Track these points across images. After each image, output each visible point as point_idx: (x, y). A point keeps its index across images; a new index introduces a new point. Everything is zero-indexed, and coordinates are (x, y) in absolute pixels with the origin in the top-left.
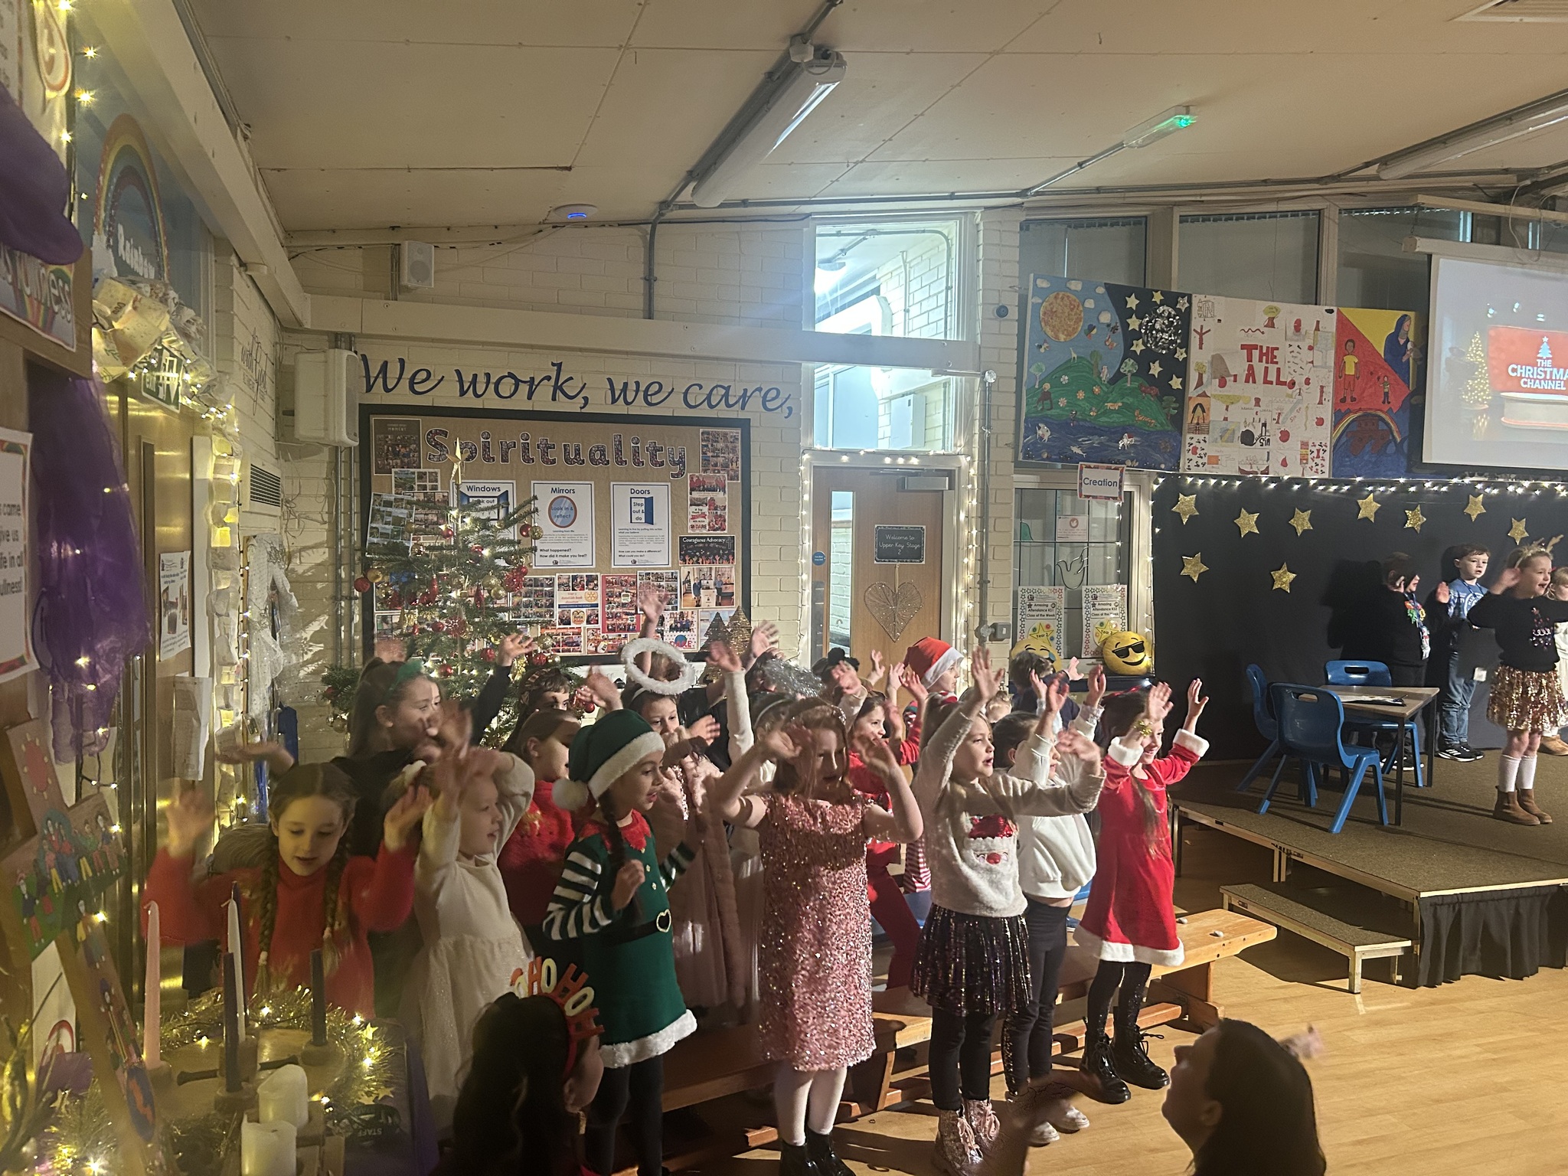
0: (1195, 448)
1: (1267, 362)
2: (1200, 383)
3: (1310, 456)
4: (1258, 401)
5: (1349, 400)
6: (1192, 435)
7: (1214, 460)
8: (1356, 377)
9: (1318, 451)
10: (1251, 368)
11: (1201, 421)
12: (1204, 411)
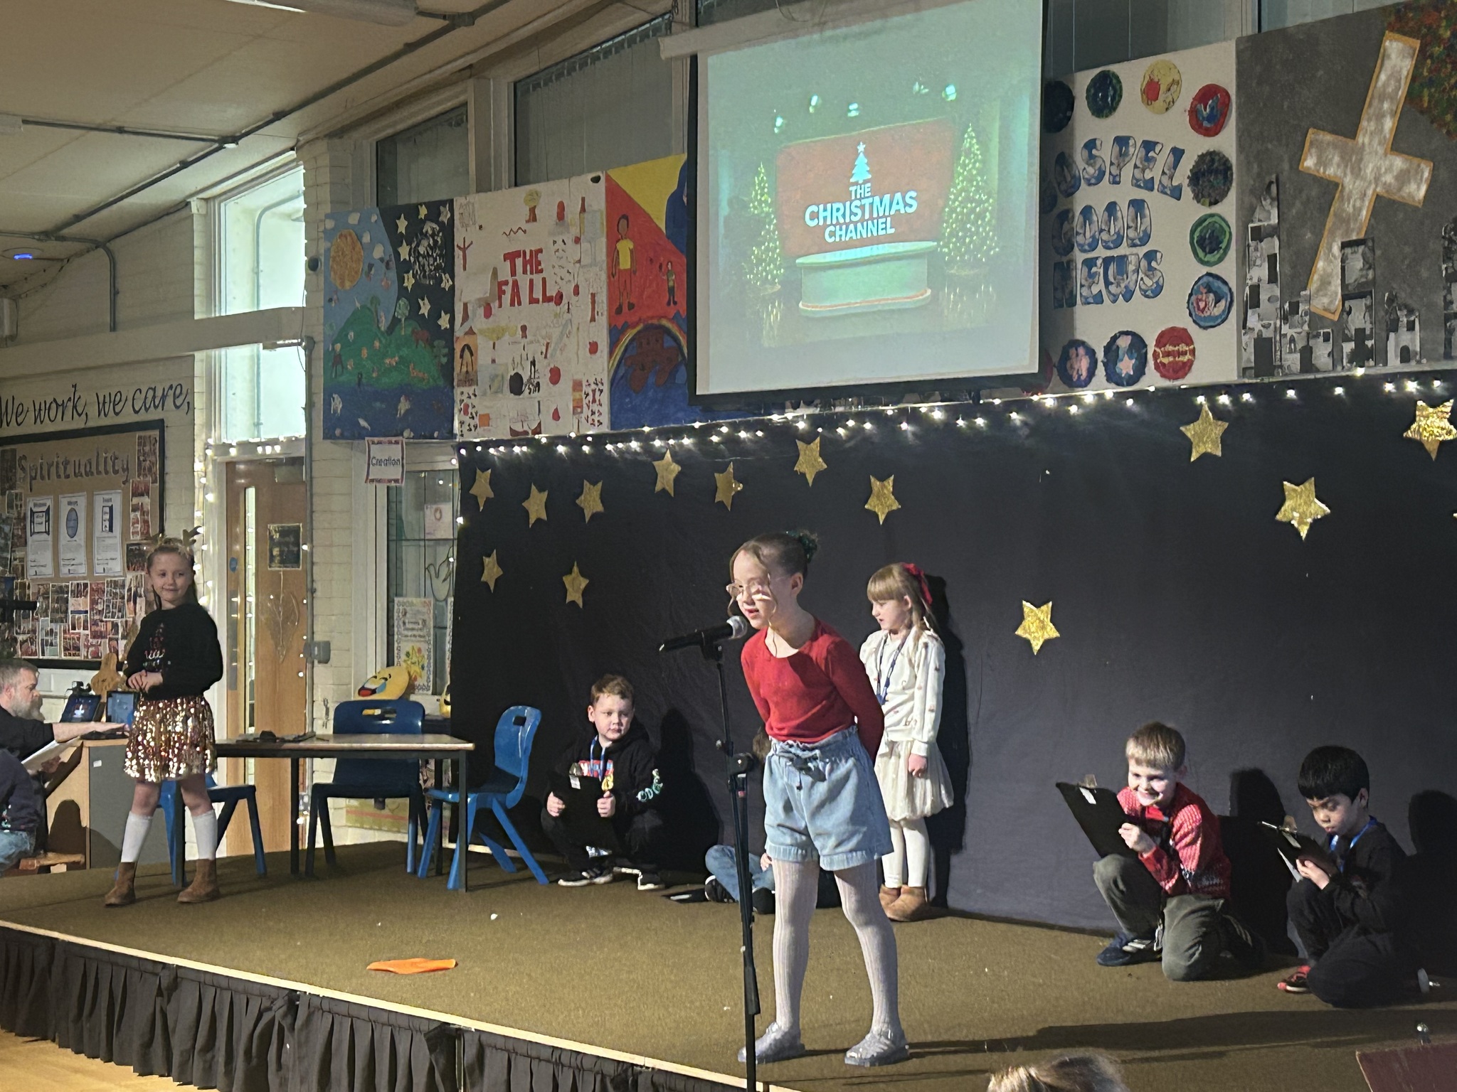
0: (467, 406)
1: (532, 273)
2: (466, 317)
3: (585, 401)
4: (524, 328)
5: (625, 308)
6: (462, 389)
7: (485, 420)
8: (631, 272)
9: (594, 391)
10: (515, 284)
11: (470, 369)
12: (472, 354)
